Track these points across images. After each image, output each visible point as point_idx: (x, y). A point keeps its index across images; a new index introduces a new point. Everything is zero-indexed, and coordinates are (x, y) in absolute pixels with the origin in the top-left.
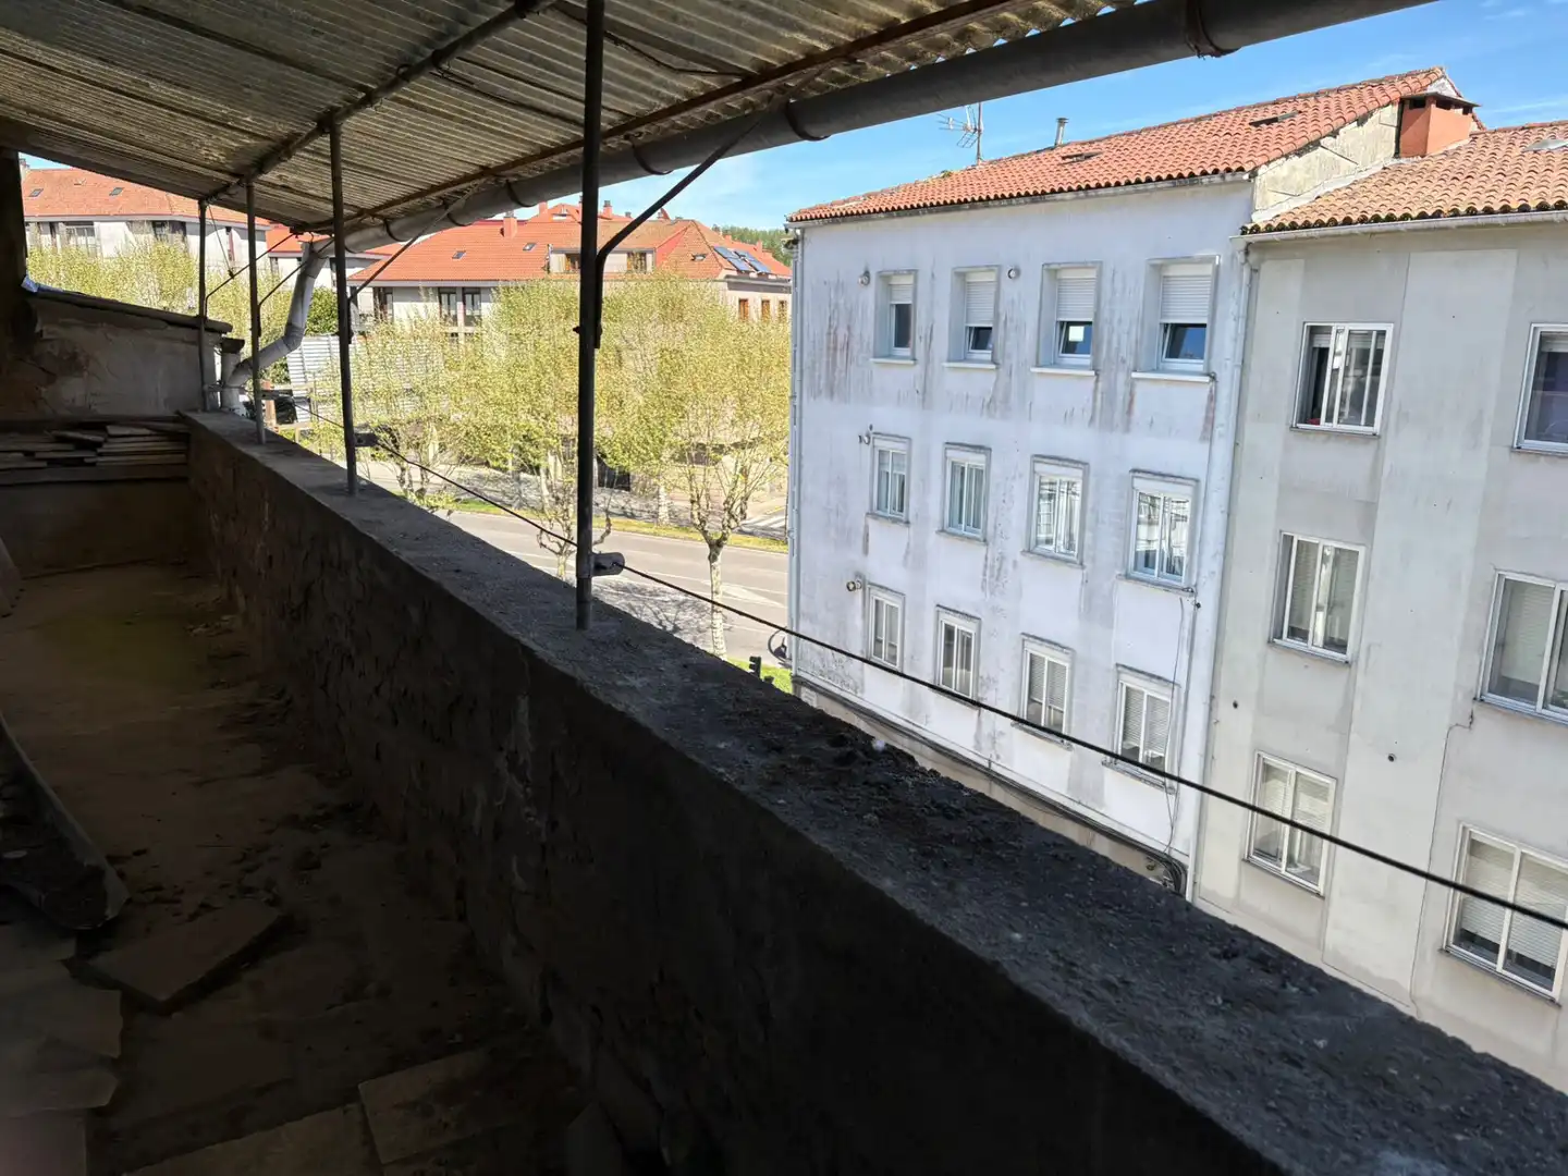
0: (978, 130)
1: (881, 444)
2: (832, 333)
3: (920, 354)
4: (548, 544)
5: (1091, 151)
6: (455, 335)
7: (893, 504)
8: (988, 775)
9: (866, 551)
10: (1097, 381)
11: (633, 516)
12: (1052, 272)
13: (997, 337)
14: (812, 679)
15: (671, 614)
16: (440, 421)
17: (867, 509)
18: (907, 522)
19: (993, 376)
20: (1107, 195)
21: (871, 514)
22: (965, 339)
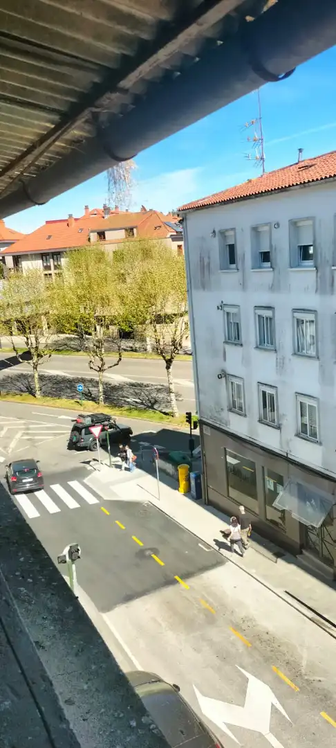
0: (262, 159)
1: (227, 309)
2: (202, 260)
3: (240, 267)
4: (94, 367)
5: (314, 163)
6: (50, 274)
7: (234, 337)
8: (288, 461)
9: (225, 360)
10: (317, 272)
11: (136, 351)
12: (294, 224)
13: (272, 256)
14: (208, 421)
15: (154, 395)
16: (46, 314)
17: (224, 340)
18: (242, 345)
19: (272, 274)
20: (313, 185)
21: (226, 342)
22: (259, 258)
